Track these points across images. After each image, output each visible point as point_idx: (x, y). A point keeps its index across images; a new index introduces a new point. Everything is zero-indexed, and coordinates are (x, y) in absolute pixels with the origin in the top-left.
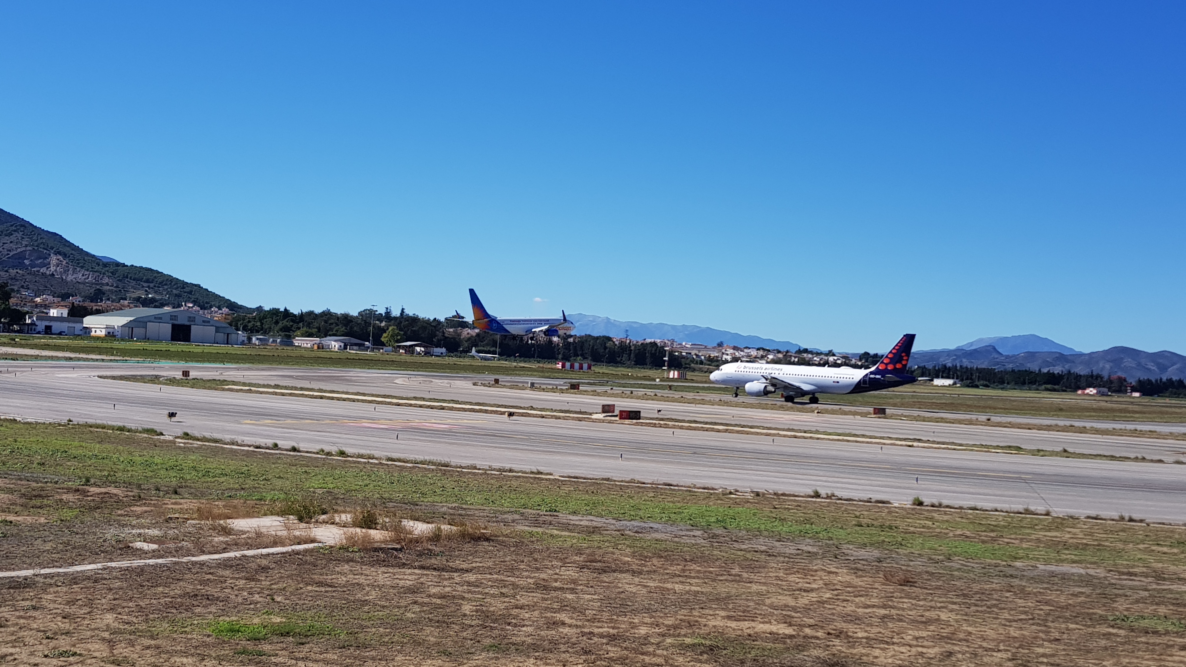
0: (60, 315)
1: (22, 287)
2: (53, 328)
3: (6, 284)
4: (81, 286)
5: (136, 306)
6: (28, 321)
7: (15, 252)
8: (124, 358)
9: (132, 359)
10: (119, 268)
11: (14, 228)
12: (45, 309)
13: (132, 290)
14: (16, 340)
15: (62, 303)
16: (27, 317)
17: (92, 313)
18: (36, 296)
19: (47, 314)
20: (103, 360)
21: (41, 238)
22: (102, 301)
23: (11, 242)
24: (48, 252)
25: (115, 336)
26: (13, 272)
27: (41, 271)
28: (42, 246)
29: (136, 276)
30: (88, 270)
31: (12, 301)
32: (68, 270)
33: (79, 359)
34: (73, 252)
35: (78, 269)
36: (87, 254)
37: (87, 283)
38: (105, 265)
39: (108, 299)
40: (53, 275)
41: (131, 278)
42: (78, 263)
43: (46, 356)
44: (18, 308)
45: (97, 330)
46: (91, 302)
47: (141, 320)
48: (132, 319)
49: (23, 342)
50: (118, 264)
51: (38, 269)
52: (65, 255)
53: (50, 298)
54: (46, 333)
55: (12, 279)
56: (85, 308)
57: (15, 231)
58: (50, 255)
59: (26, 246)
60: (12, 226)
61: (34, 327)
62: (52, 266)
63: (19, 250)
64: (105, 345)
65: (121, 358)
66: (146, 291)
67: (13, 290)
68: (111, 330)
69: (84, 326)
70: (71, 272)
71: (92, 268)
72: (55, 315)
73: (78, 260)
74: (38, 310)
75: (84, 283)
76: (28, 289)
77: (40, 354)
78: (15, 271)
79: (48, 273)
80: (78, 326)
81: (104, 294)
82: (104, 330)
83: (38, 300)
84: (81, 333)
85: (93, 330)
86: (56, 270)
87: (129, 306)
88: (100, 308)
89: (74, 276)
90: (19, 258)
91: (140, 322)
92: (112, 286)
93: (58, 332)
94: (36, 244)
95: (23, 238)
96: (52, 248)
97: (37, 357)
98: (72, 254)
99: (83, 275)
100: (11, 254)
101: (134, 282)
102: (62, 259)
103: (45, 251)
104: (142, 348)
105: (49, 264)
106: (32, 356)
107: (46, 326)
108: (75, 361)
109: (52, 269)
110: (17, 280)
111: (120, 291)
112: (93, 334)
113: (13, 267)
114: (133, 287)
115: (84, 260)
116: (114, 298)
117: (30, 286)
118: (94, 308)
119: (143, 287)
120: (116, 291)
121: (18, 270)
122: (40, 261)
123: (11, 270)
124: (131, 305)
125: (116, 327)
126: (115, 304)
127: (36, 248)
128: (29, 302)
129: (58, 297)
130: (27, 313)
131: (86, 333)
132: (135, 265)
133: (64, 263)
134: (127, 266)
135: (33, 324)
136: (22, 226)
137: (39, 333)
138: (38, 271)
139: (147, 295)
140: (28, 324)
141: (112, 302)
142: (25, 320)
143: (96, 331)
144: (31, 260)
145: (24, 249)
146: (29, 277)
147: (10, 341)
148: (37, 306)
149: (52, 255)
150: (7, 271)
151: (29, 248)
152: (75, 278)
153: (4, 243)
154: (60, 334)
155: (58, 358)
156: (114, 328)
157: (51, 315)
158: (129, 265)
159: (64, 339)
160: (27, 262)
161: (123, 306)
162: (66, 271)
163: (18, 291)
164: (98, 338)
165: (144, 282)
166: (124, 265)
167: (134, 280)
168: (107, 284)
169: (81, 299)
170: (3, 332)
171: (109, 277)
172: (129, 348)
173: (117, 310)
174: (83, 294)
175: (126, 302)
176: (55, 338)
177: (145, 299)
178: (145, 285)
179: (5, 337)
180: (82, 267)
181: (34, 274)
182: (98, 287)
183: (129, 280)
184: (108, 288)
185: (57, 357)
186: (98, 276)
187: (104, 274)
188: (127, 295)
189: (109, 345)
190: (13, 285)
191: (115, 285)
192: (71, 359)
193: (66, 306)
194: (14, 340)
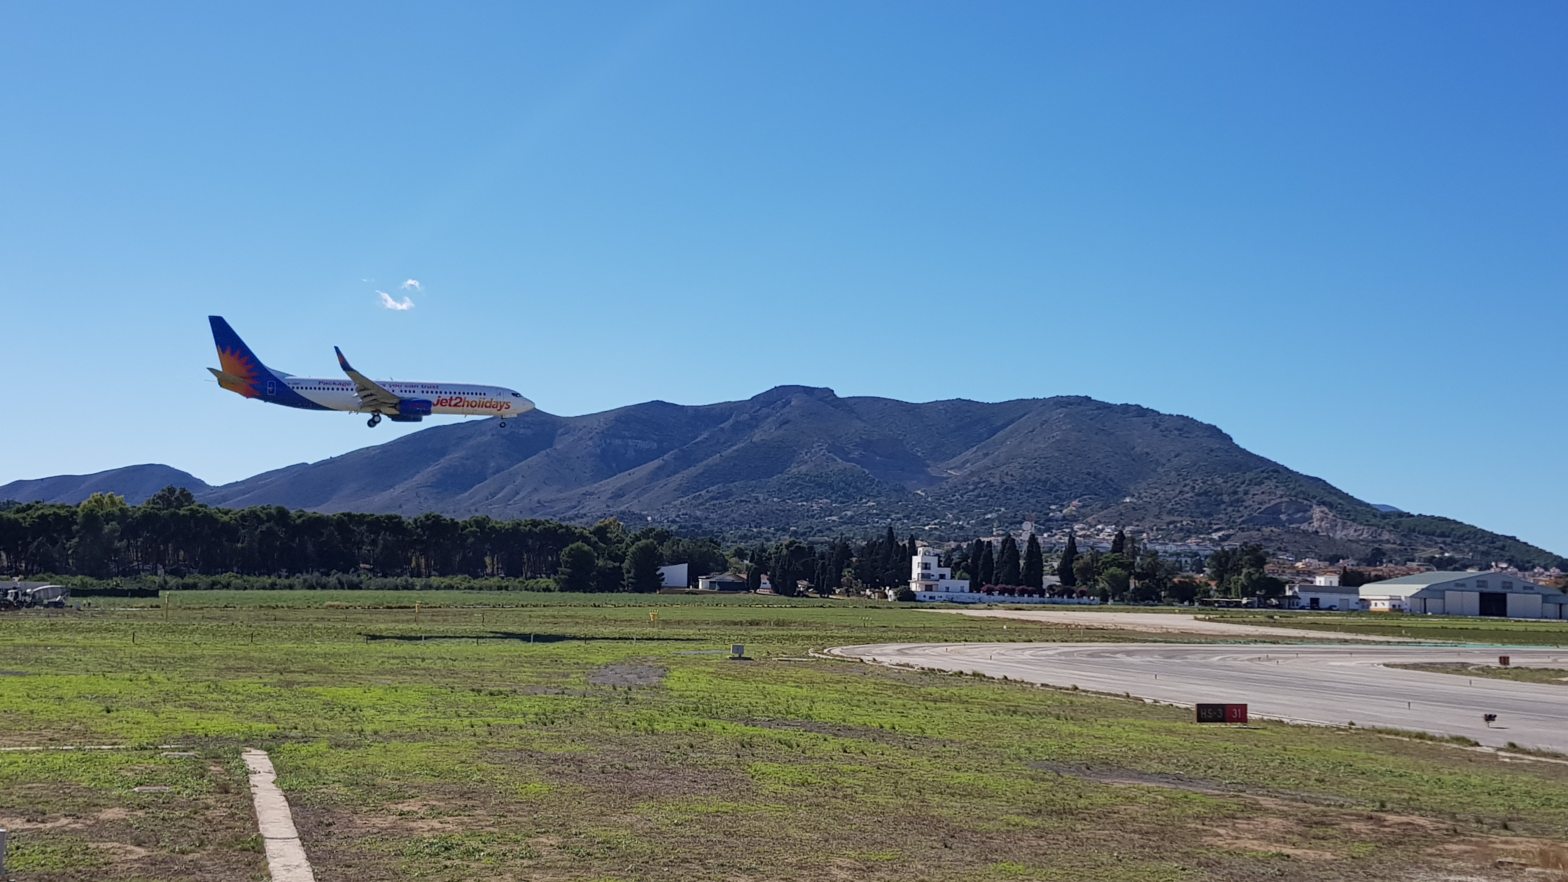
0: (1328, 584)
1: (1279, 549)
2: (1321, 601)
3: (1259, 547)
4: (1354, 546)
5: (1428, 570)
6: (1289, 593)
7: (1267, 505)
8: (1417, 640)
9: (1428, 641)
10: (1404, 519)
11: (1265, 475)
12: (1309, 576)
13: (1422, 548)
14: (1275, 617)
15: (1330, 569)
16: (1287, 588)
17: (1370, 580)
18: (1297, 560)
19: (1312, 582)
20: (1389, 642)
21: (1300, 486)
22: (1381, 563)
23: (1263, 493)
24: (1309, 503)
25: (1402, 611)
26: (1266, 530)
27: (1302, 527)
28: (1301, 496)
29: (1427, 529)
30: (1361, 524)
31: (1268, 568)
32: (1336, 525)
33: (1357, 642)
34: (1341, 501)
35: (1349, 523)
36: (1360, 503)
37: (1362, 541)
38: (1384, 516)
39: (1391, 562)
40: (1317, 532)
41: (1419, 533)
42: (1349, 515)
43: (1314, 638)
44: (1276, 576)
45: (1378, 602)
46: (1368, 565)
47: (1437, 588)
48: (1424, 586)
49: (1284, 620)
50: (1401, 514)
51: (1298, 525)
52: (1331, 506)
53: (1315, 562)
54: (1312, 608)
55: (1265, 539)
56: (1361, 574)
57: (1266, 478)
58: (1311, 506)
59: (1281, 497)
60: (1263, 472)
61: (1296, 600)
62: (1315, 520)
63: (1273, 503)
64: (1389, 622)
65: (1412, 640)
66: (1441, 548)
67: (1267, 553)
68: (1397, 603)
69: (1361, 597)
70: (1339, 527)
71: (1367, 521)
72: (1323, 584)
73: (1348, 511)
74: (1300, 578)
75: (1357, 542)
76: (1286, 551)
77: (1307, 636)
78: (1269, 529)
79: (1310, 530)
80: (1352, 598)
81: (1384, 554)
82: (1387, 603)
83: (1299, 565)
84: (1357, 607)
85: (1373, 602)
86: (1320, 526)
87: (1418, 569)
88: (1380, 573)
89: (1344, 533)
90: (1274, 513)
91: (1435, 590)
92: (1394, 543)
93: (1327, 606)
94: (1293, 493)
95: (1277, 487)
96: (1314, 497)
97: (1302, 640)
98: (1340, 504)
99: (1355, 531)
100: (1263, 507)
101: (1424, 537)
102: (1327, 511)
103: (1305, 502)
104: (1439, 626)
105: (1312, 518)
106: (1296, 638)
107: (1311, 599)
108: (1352, 643)
109: (1316, 524)
110: (1272, 541)
111: (1406, 549)
112: (1373, 607)
113: (1268, 524)
114: (1422, 544)
115: (1356, 511)
116: (1398, 559)
117: (1289, 548)
118: (1373, 573)
119: (1437, 543)
120: (1400, 550)
121: (1273, 528)
122: (1299, 515)
123: (1264, 529)
124: (1422, 568)
125: (1403, 598)
126: (1399, 567)
127: (1294, 499)
128: (1289, 568)
129: (1325, 560)
130: (1287, 583)
131: (1363, 607)
132: (1424, 514)
133: (1330, 516)
134: (1413, 516)
135: (1295, 597)
136: (1277, 471)
137: (1303, 608)
138: (1298, 528)
139: (1443, 553)
140: (1289, 597)
141: (1396, 564)
142: (1285, 592)
143: (1376, 604)
144: (1289, 515)
145: (1278, 500)
146: (1286, 537)
147: (1267, 619)
148: (1298, 573)
149: (1314, 506)
150: (1259, 530)
151: (1285, 499)
152: (1345, 535)
153: (1254, 495)
154: (1330, 608)
155: (1329, 641)
156: (1400, 600)
157: (1318, 584)
158: (1416, 514)
159: (1335, 615)
160: (1283, 517)
161: (1411, 569)
162: (1334, 527)
163: (1273, 554)
164: (1380, 614)
165: (1438, 536)
166: (1409, 515)
167: (1424, 534)
168: (1388, 542)
169: (1355, 563)
170: (1259, 607)
171: (1390, 531)
172: (1423, 626)
173: (1403, 575)
174: (1357, 556)
175: (1414, 565)
176: (1323, 615)
177: (1440, 558)
178: (1440, 540)
179: (1261, 614)
180: (1354, 520)
181: (1293, 532)
182: (1376, 546)
183: (1416, 534)
184: (1389, 546)
185: (1328, 639)
186: (1376, 531)
187: (1383, 528)
188: (1416, 555)
189: (1395, 622)
190: (1268, 547)
191: (1398, 542)
192: (1346, 641)
193: (1335, 572)
194: (1272, 617)
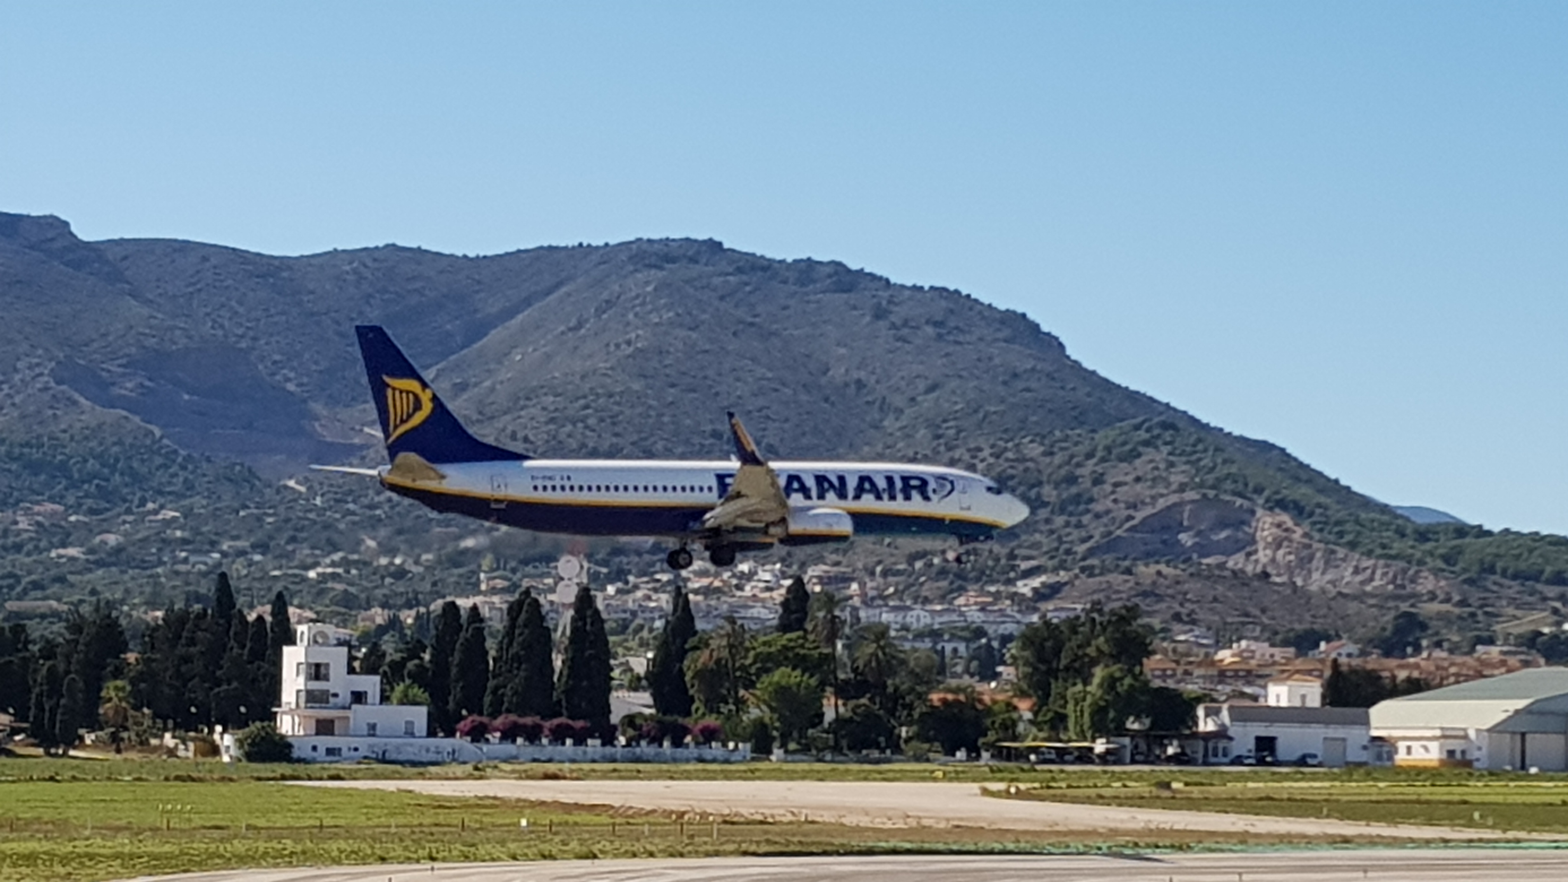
0: (1297, 703)
1: (1177, 617)
2: (1281, 747)
3: (1133, 612)
4: (1353, 607)
5: (1526, 664)
6: (1206, 725)
7: (1148, 511)
8: (1511, 835)
9: (1535, 835)
10: (1467, 540)
11: (1143, 435)
12: (1249, 683)
13: (1511, 611)
14: (1175, 785)
15: (1299, 664)
16: (1200, 712)
17: (1396, 691)
18: (1219, 645)
19: (1255, 698)
20: (1446, 841)
21: (1225, 462)
22: (1418, 649)
23: (1138, 479)
24: (1246, 504)
25: (1468, 764)
26: (1146, 571)
27: (1230, 564)
28: (1228, 485)
29: (1522, 566)
30: (1369, 554)
31: (1153, 664)
32: (1311, 558)
33: (1373, 842)
34: (1322, 499)
35: (1341, 552)
36: (1366, 503)
37: (1372, 595)
38: (1423, 535)
39: (1438, 645)
40: (1265, 575)
41: (1504, 574)
42: (1341, 534)
43: (1270, 835)
44: (1171, 684)
45: (1414, 744)
46: (1387, 654)
47: (1552, 706)
48: (1521, 704)
49: (1196, 792)
50: (1461, 530)
51: (1220, 559)
52: (1298, 510)
53: (1262, 649)
54: (1261, 762)
55: (1145, 594)
56: (1373, 677)
57: (1147, 443)
58: (1253, 512)
59: (1182, 488)
60: (1137, 427)
61: (1222, 744)
62: (1261, 545)
63: (1161, 503)
64: (1441, 793)
65: (1497, 834)
66: (1555, 611)
67: (1150, 628)
68: (1457, 745)
69: (1375, 733)
70: (1318, 562)
71: (1384, 546)
72: (1284, 703)
73: (1338, 523)
74: (1228, 689)
75: (1360, 597)
76: (1194, 622)
77: (1252, 830)
78: (1153, 569)
79: (1249, 569)
80: (1354, 735)
81: (1423, 627)
82: (1434, 746)
83: (1225, 656)
84: (1364, 756)
85: (1402, 746)
86: (1273, 560)
87: (1503, 663)
88: (1416, 674)
89: (1328, 577)
90: (1165, 528)
91: (1542, 713)
92: (1448, 600)
93: (1295, 756)
94: (1210, 478)
95: (1171, 465)
96: (1259, 490)
97: (1244, 839)
98: (1319, 505)
99: (1357, 571)
100: (1139, 516)
101: (1516, 585)
102: (1290, 524)
103: (1239, 501)
104: (1557, 800)
105: (1253, 541)
106: (1228, 835)
107: (1259, 739)
108: (1360, 846)
109: (1263, 555)
110: (1160, 598)
111: (1473, 615)
112: (1401, 757)
113: (1149, 556)
114: (1512, 601)
115: (1357, 522)
116: (1456, 638)
117: (1200, 615)
118: (1402, 675)
119: (1545, 599)
120: (1460, 618)
121: (1162, 567)
122: (1223, 535)
123: (1141, 568)
124: (1513, 661)
125: (1472, 734)
126: (1459, 659)
127: (1211, 493)
128: (1200, 664)
129: (1285, 643)
130: (1199, 700)
131: (1379, 757)
132: (1515, 529)
133: (1298, 534)
134: (1489, 533)
135: (1222, 734)
136: (1172, 426)
137: (1238, 761)
138: (1221, 566)
139: (1559, 624)
140: (1207, 737)
141: (1451, 651)
142: (1196, 724)
143: (1409, 750)
144: (1199, 533)
145: (1174, 498)
146: (1193, 587)
147: (1155, 791)
148: (1222, 676)
149: (1260, 512)
150: (1128, 571)
151: (1191, 495)
152: (1333, 583)
153: (1116, 485)
154: (1302, 761)
155: (1309, 841)
156: (1466, 737)
157: (1272, 702)
158: (1496, 528)
159: (1315, 777)
160: (1186, 539)
161: (1485, 663)
162: (1304, 562)
163: (1163, 630)
164: (1417, 773)
165: (1549, 582)
166: (1481, 532)
167: (1515, 577)
168: (1433, 597)
169: (1353, 648)
170: (1133, 762)
171: (1437, 572)
172: (1519, 799)
173: (1468, 678)
174: (1360, 631)
175: (1494, 652)
176: (1286, 777)
177: (1554, 637)
178: (1552, 591)
179: (1140, 778)
180: (1353, 546)
181: (1211, 576)
182: (1404, 607)
183: (1496, 578)
184: (1435, 607)
185: (1304, 836)
186: (1404, 571)
187: (1421, 563)
188: (1497, 628)
189: (1456, 793)
190: (1150, 614)
191: (1456, 598)
192: (1346, 840)
193: (1309, 672)
194: (1167, 786)
